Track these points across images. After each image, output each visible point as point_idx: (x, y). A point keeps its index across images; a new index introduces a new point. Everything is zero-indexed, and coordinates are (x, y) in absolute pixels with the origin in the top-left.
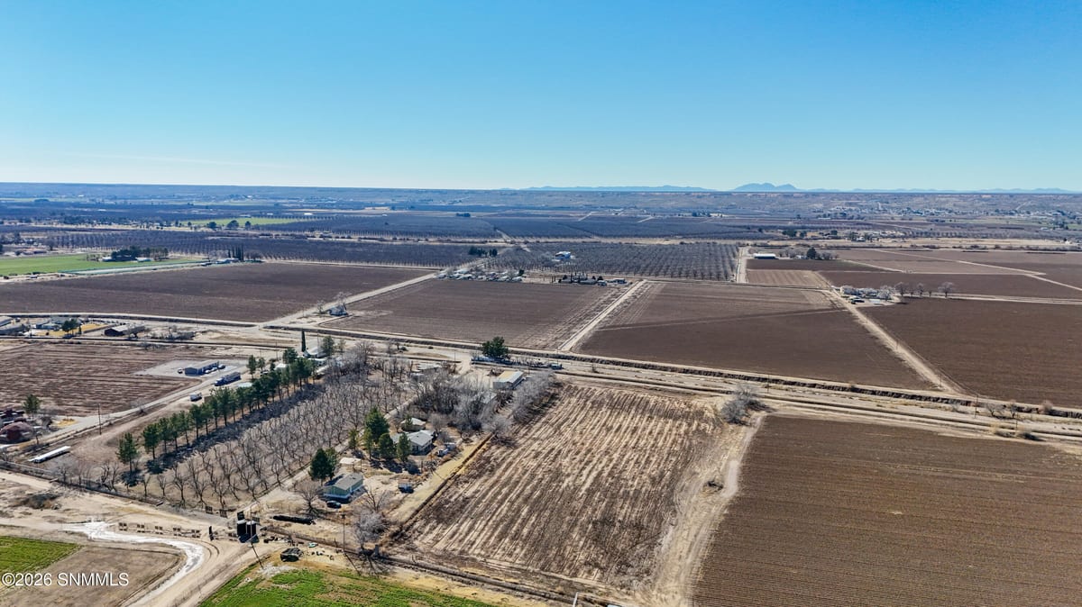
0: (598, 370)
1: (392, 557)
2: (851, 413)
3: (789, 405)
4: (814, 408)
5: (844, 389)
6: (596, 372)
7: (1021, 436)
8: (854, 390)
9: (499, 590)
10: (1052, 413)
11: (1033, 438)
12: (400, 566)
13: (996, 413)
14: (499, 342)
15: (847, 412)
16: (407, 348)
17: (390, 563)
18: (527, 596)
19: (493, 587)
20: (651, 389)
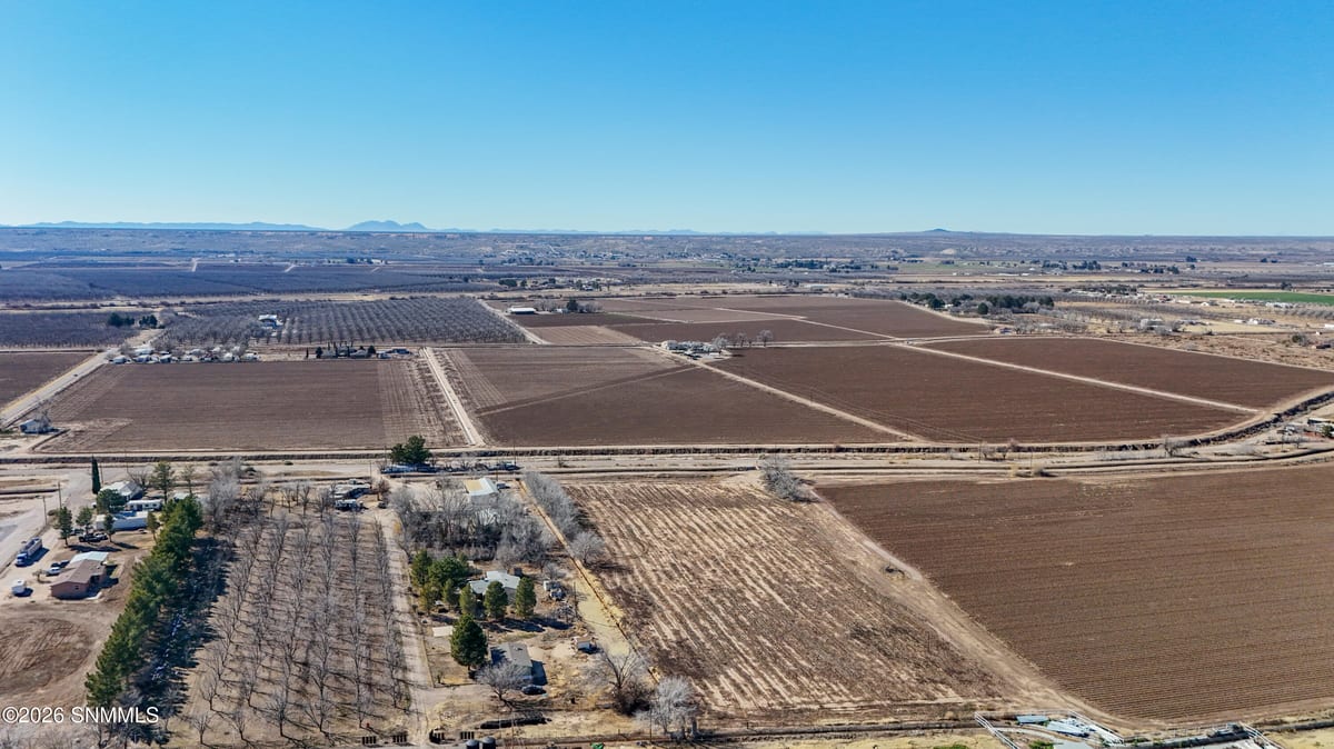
0: (566, 463)
1: (717, 732)
2: (881, 474)
3: (817, 474)
4: (844, 474)
5: (830, 450)
6: (565, 467)
7: (1037, 474)
8: (840, 450)
9: (891, 735)
10: (1018, 449)
11: (1047, 475)
12: (744, 740)
13: (988, 456)
14: (417, 443)
15: (877, 474)
16: (256, 468)
17: (729, 740)
18: (928, 732)
19: (883, 732)
20: (659, 477)
